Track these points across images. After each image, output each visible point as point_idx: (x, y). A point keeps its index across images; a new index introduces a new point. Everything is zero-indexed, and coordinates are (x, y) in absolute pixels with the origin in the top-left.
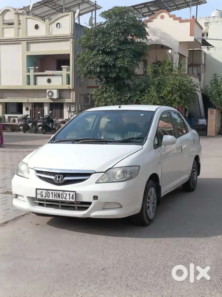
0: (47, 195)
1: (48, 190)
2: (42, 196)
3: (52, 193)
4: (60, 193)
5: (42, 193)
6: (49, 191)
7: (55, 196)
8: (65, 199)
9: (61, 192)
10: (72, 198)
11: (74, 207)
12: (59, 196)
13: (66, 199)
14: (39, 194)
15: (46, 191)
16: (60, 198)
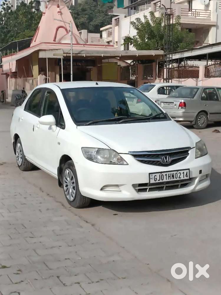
0: (161, 177)
1: (161, 172)
2: (155, 180)
3: (166, 175)
4: (174, 174)
5: (156, 177)
6: (163, 174)
7: (169, 178)
8: (179, 178)
9: (175, 172)
10: (186, 176)
11: (178, 185)
12: (173, 176)
13: (181, 178)
14: (152, 179)
15: (160, 174)
16: (174, 179)
